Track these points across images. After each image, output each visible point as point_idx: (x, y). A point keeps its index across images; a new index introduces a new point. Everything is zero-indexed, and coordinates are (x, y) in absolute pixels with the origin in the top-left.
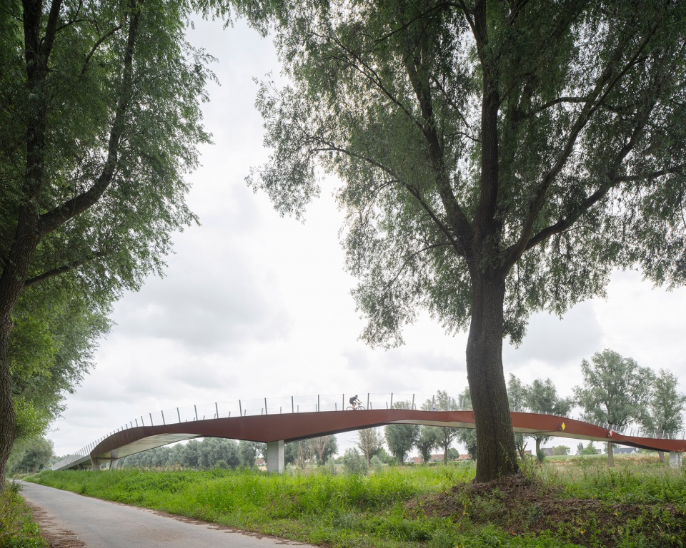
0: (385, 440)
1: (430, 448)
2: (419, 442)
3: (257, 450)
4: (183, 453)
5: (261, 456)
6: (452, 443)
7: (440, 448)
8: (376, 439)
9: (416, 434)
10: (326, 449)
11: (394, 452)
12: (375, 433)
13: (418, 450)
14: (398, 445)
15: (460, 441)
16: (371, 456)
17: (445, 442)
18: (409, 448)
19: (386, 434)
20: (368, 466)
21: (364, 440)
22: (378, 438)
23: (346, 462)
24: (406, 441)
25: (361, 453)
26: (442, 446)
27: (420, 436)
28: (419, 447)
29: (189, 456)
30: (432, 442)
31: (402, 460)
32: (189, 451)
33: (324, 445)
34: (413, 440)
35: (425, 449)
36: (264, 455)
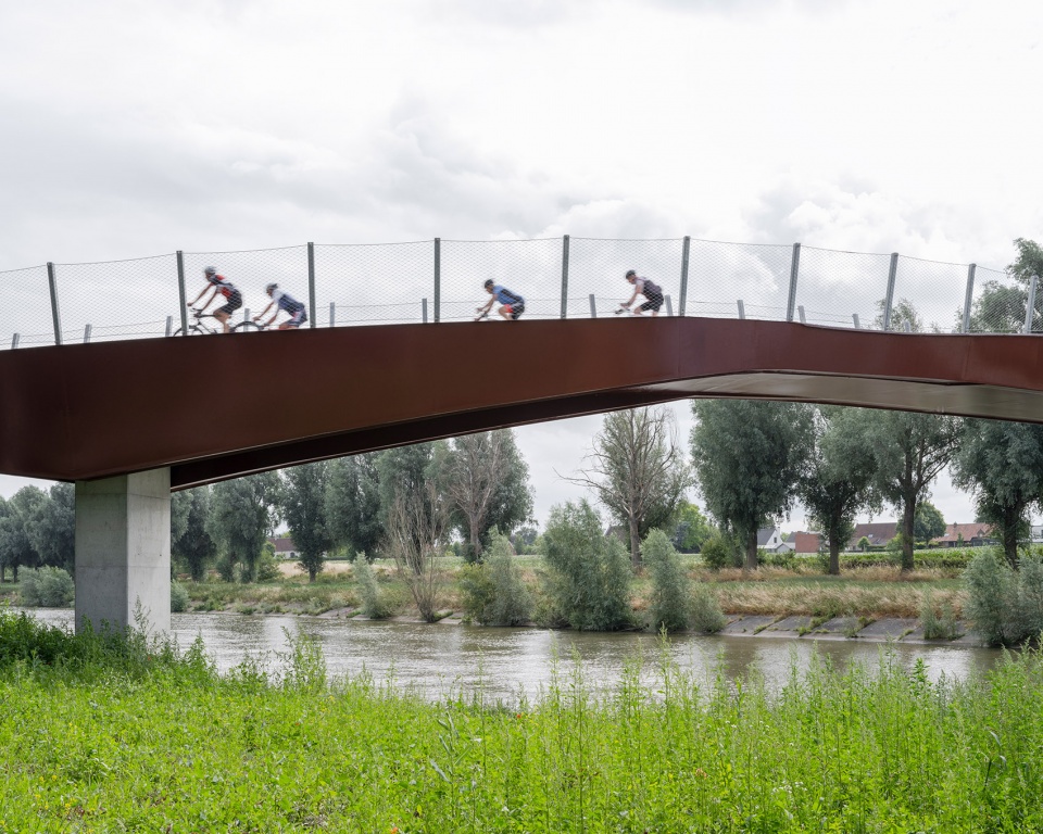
0: (693, 474)
1: (852, 505)
2: (813, 482)
3: (271, 508)
4: (39, 517)
5: (283, 529)
6: (931, 486)
7: (887, 505)
8: (661, 472)
9: (802, 455)
10: (492, 506)
11: (724, 516)
12: (659, 454)
13: (809, 512)
14: (738, 494)
15: (961, 481)
16: (642, 533)
17: (907, 482)
18: (777, 503)
19: (697, 454)
20: (627, 570)
21: (621, 475)
22: (670, 469)
23: (552, 553)
24: (766, 479)
25: (607, 519)
26: (894, 498)
27: (818, 461)
28: (813, 499)
29: (60, 529)
30: (861, 483)
31: (752, 543)
32: (58, 511)
33: (488, 493)
34: (791, 477)
35: (832, 506)
36: (290, 524)
